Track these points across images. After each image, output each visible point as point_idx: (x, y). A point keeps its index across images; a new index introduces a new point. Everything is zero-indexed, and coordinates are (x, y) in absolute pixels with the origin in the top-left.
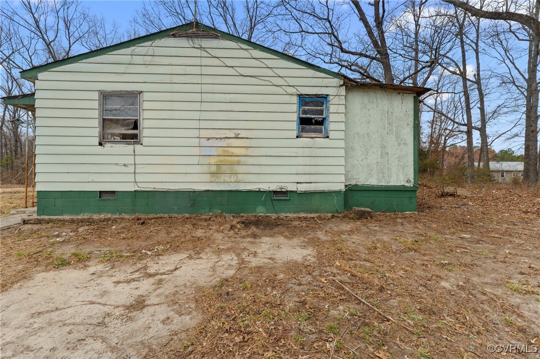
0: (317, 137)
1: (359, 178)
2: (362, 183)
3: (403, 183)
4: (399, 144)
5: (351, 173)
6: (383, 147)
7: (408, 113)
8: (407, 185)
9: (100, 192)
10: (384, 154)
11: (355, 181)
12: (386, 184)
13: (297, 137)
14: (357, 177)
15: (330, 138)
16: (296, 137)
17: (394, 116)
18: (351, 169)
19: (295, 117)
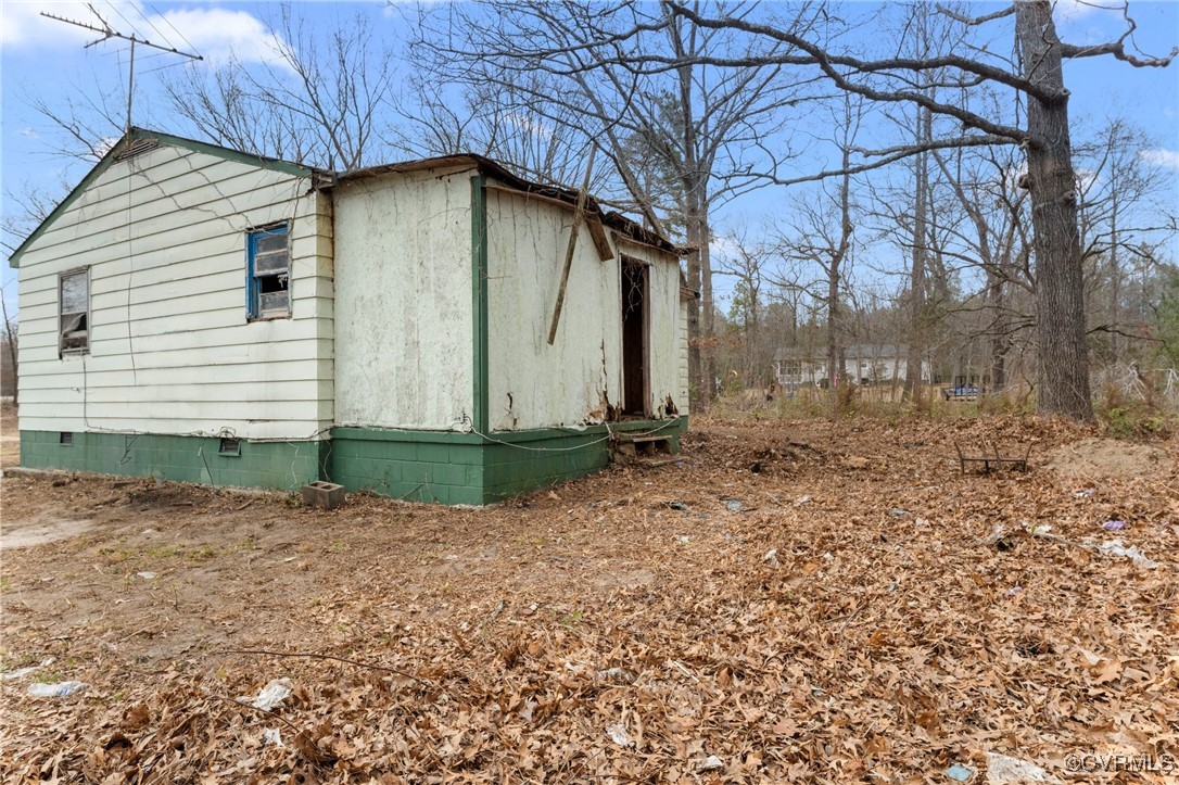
0: (278, 318)
1: (364, 410)
2: (370, 423)
3: (449, 424)
4: (443, 316)
5: (349, 397)
6: (410, 327)
7: (462, 225)
8: (459, 427)
9: (62, 433)
10: (413, 346)
11: (357, 416)
12: (415, 426)
13: (249, 321)
14: (360, 407)
15: (294, 317)
16: (245, 322)
17: (431, 241)
18: (349, 388)
19: (241, 278)
